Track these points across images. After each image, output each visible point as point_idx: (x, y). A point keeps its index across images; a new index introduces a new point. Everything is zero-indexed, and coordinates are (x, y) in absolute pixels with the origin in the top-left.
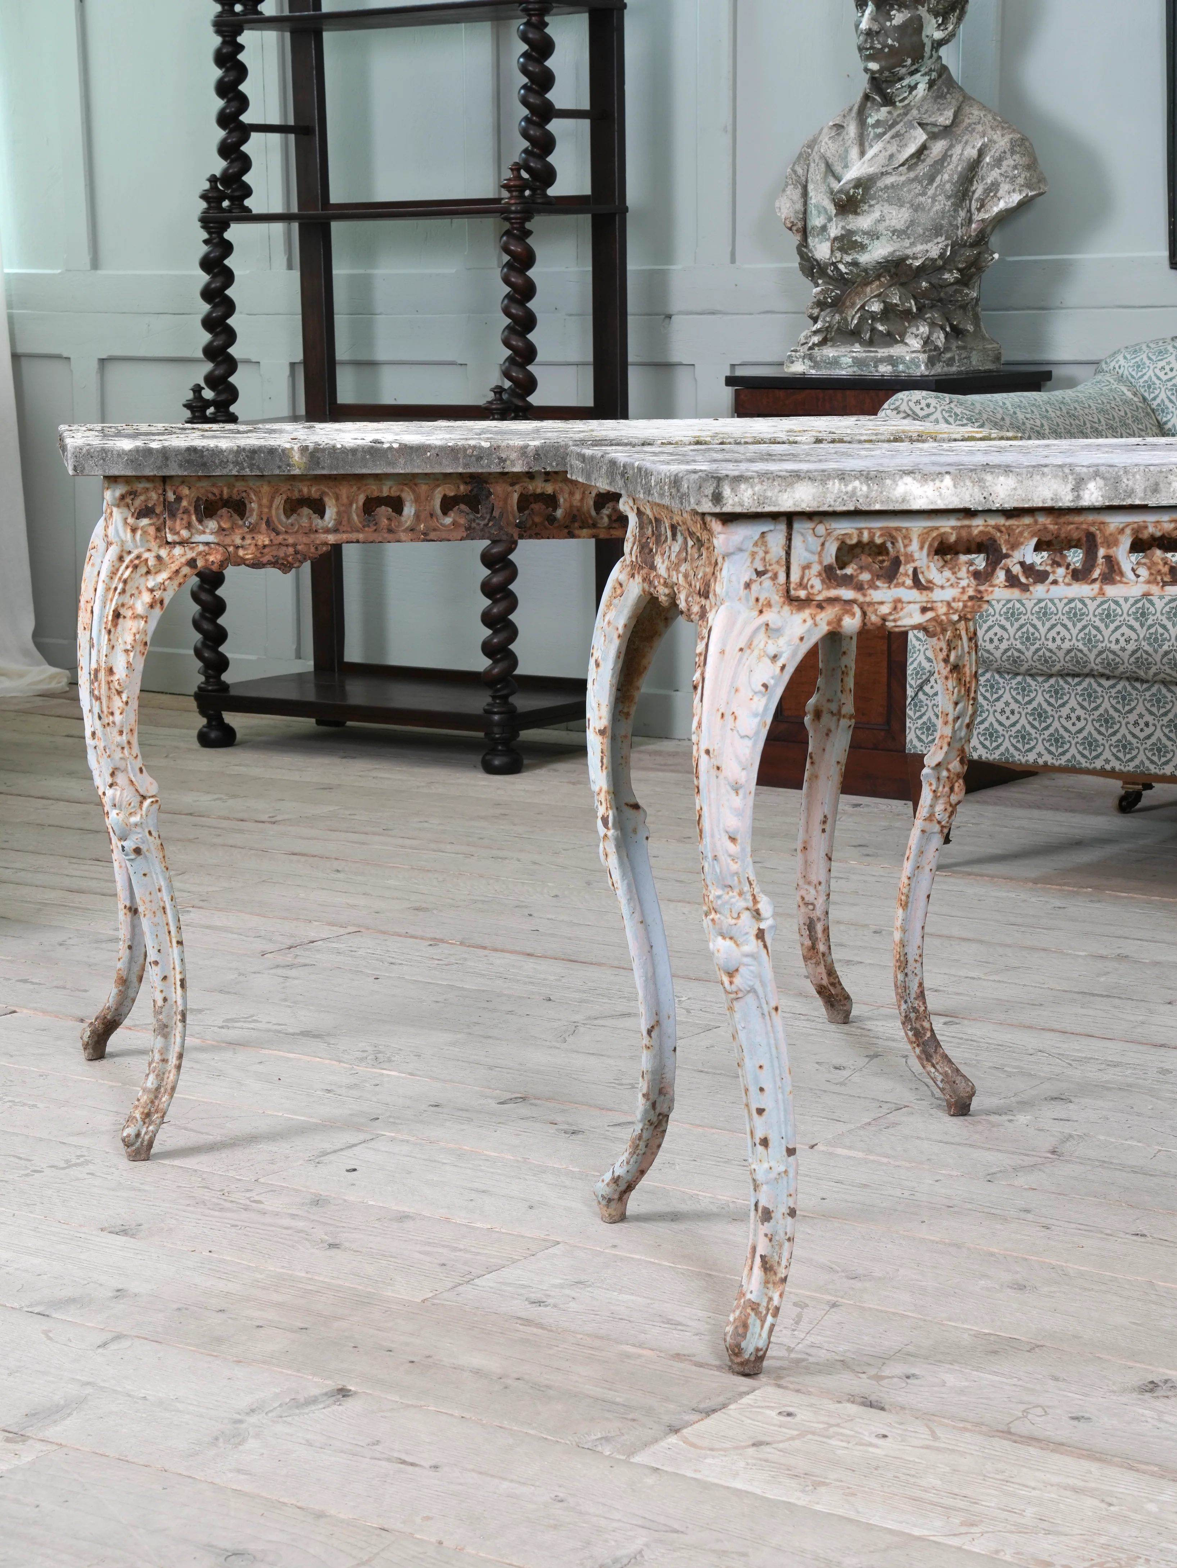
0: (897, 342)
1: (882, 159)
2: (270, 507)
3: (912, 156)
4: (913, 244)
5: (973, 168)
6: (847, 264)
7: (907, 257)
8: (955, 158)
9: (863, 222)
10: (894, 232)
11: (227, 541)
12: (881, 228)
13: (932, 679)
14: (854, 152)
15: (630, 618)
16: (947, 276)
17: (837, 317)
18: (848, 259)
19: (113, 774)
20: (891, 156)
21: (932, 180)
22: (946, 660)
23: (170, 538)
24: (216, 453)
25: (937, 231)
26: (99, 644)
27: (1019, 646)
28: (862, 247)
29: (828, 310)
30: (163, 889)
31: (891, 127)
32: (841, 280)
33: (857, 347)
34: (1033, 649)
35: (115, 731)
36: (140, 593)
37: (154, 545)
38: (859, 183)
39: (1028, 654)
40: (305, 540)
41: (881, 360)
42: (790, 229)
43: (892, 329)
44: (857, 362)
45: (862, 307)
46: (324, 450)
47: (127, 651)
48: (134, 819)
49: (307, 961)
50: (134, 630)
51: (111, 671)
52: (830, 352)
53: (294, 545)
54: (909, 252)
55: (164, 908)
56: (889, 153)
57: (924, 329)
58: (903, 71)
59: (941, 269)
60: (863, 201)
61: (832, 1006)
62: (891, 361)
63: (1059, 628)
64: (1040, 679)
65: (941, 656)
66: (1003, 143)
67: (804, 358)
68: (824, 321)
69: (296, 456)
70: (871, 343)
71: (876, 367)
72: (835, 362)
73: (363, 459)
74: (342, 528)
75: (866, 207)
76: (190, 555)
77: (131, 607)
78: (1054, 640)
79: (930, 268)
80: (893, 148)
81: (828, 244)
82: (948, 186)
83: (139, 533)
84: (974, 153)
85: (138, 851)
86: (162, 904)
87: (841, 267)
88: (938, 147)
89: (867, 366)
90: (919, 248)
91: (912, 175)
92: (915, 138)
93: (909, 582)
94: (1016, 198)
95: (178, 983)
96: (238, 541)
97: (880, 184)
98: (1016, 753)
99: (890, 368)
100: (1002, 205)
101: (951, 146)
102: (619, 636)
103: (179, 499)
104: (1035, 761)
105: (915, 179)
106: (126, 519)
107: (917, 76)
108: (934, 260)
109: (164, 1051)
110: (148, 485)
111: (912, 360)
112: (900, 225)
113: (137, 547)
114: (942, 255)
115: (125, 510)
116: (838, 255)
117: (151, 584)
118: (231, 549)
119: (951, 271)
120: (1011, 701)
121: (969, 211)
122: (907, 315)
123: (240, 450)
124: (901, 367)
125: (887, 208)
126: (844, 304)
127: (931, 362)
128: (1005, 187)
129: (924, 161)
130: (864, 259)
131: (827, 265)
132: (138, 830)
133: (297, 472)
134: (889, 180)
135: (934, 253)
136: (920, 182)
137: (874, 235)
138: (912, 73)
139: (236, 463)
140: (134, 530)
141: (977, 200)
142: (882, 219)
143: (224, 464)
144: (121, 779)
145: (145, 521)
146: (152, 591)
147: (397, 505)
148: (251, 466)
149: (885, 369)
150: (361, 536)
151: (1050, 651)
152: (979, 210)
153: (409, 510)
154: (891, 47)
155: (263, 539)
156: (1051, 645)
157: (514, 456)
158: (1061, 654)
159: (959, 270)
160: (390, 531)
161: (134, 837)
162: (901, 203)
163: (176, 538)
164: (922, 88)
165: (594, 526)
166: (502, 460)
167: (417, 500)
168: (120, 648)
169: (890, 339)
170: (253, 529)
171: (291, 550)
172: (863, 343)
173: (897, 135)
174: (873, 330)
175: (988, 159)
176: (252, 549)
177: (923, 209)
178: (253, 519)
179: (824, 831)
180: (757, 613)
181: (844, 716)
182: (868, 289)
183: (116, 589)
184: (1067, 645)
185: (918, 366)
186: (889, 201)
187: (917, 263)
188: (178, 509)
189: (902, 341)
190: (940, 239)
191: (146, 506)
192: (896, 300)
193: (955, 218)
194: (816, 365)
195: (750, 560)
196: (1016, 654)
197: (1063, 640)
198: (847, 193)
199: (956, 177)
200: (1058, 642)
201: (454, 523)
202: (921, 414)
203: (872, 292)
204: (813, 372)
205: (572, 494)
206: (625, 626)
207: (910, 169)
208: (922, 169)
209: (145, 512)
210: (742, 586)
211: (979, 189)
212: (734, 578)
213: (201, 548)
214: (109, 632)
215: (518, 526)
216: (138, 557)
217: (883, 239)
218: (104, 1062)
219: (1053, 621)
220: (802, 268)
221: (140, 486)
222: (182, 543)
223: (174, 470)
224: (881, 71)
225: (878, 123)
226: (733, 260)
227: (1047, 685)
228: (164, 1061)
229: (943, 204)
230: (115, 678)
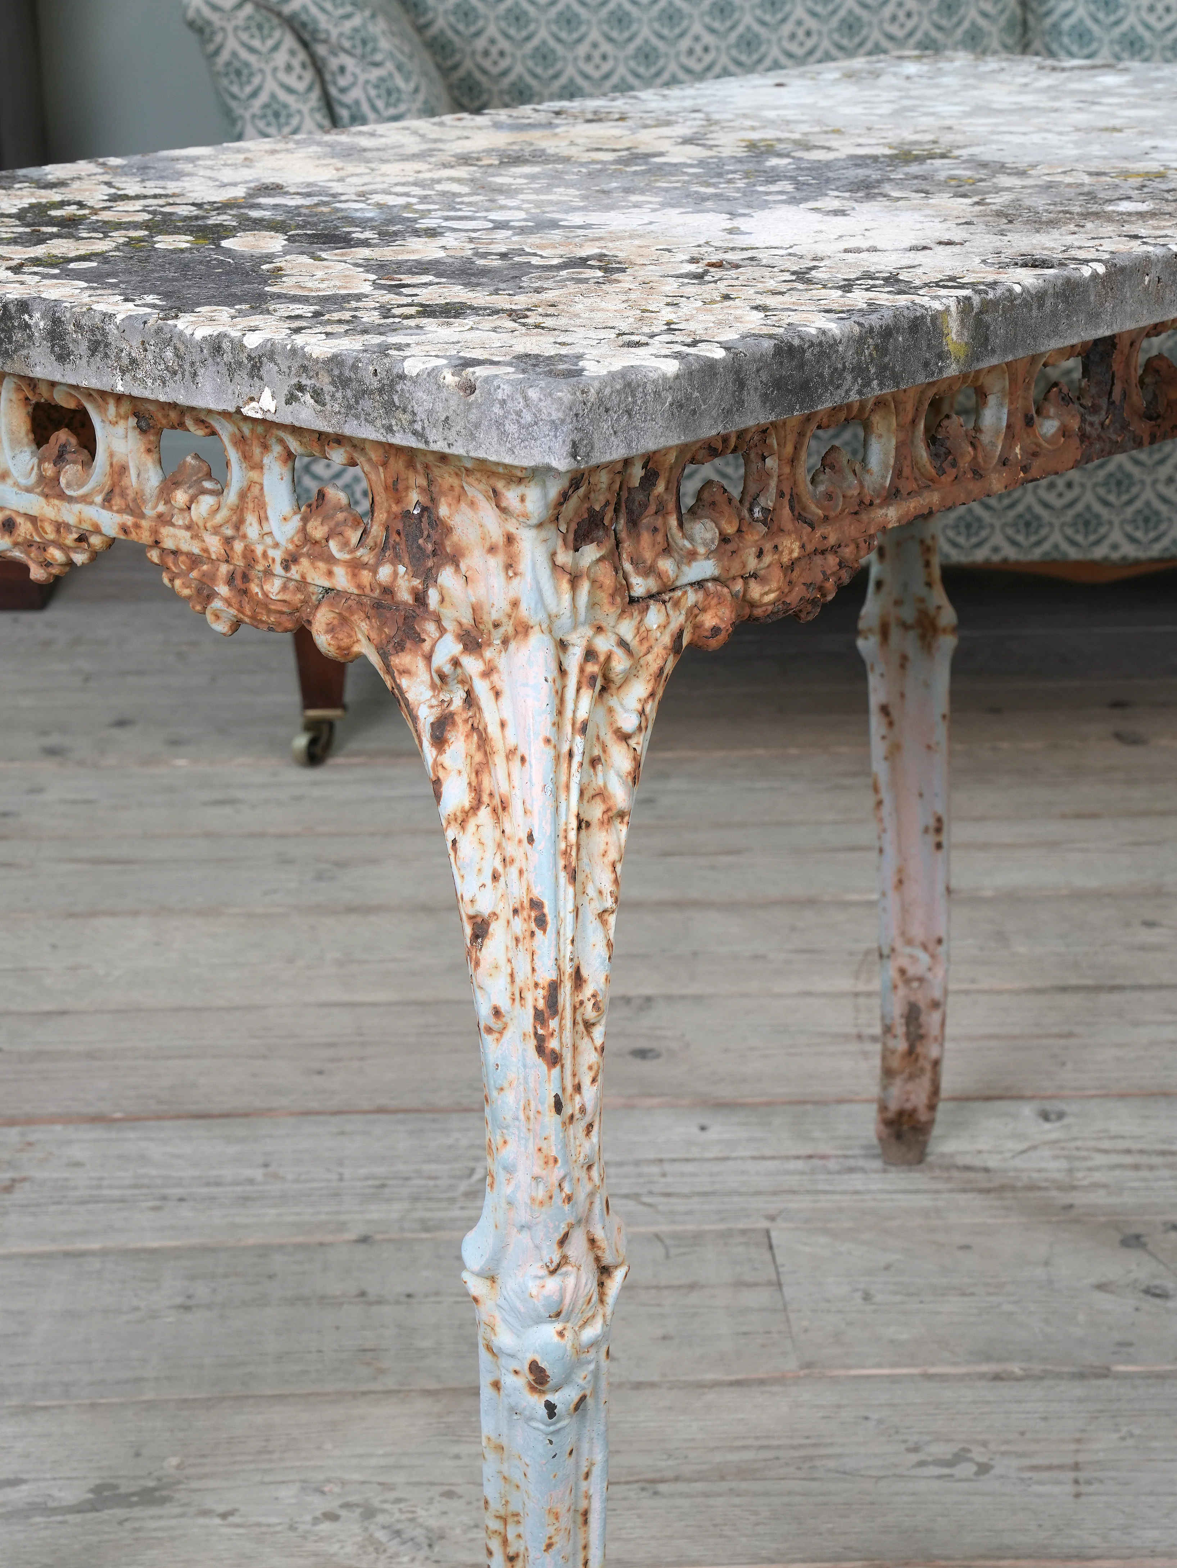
2: (794, 460)
11: (734, 567)
19: (563, 1241)
23: (640, 586)
36: (604, 749)
37: (608, 613)
40: (852, 529)
47: (604, 914)
50: (613, 855)
51: (578, 979)
53: (835, 549)
55: (585, 1513)
73: (1054, 314)
74: (906, 486)
76: (678, 619)
77: (602, 794)
83: (585, 587)
86: (583, 1504)
96: (752, 563)
103: (650, 477)
106: (553, 554)
113: (582, 628)
115: (555, 534)
118: (738, 586)
133: (952, 370)
139: (859, 370)
140: (574, 581)
145: (590, 553)
146: (625, 737)
155: (791, 548)
163: (648, 584)
168: (591, 910)
170: (772, 525)
176: (776, 579)
178: (770, 499)
183: (571, 754)
188: (645, 506)
191: (591, 510)
201: (1064, 431)
209: (585, 527)
213: (692, 597)
214: (573, 877)
216: (590, 654)
222: (659, 595)
230: (588, 990)
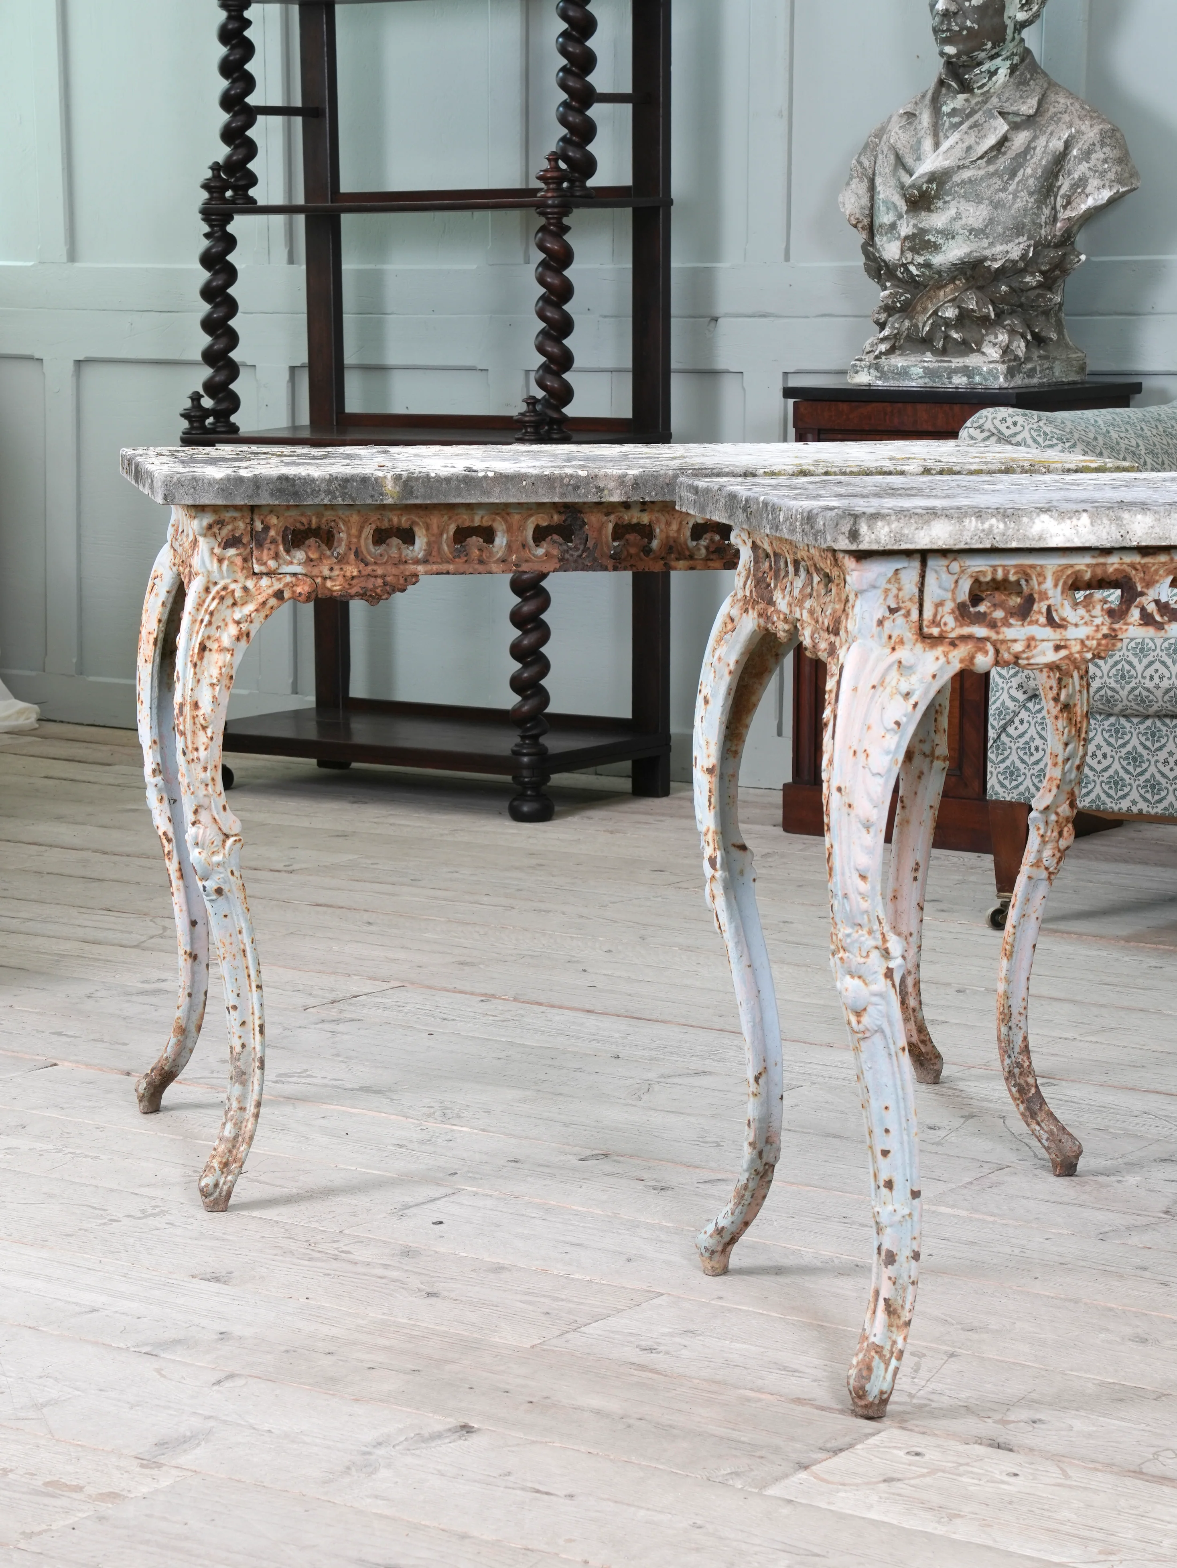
0: (973, 351)
1: (959, 151)
2: (359, 537)
3: (992, 148)
4: (992, 244)
5: (1059, 161)
6: (919, 266)
7: (986, 259)
8: (1039, 151)
9: (937, 220)
10: (971, 231)
11: (315, 572)
12: (957, 226)
13: (1017, 720)
14: (927, 144)
15: (742, 654)
16: (1028, 279)
17: (907, 323)
18: (920, 260)
19: (196, 812)
20: (969, 149)
21: (1013, 174)
22: (1056, 699)
23: (257, 568)
24: (308, 481)
25: (1018, 229)
26: (185, 677)
27: (1113, 685)
28: (936, 248)
29: (897, 316)
30: (244, 931)
31: (969, 115)
32: (911, 283)
33: (929, 356)
34: (1128, 687)
35: (199, 768)
36: (226, 625)
37: (240, 576)
38: (933, 177)
39: (1124, 693)
40: (394, 571)
41: (956, 371)
42: (855, 226)
43: (968, 336)
44: (928, 372)
45: (935, 313)
46: (417, 479)
47: (212, 685)
48: (217, 858)
49: (354, 1016)
50: (220, 664)
51: (196, 706)
52: (898, 361)
53: (383, 576)
54: (988, 253)
55: (244, 951)
56: (966, 144)
57: (1003, 337)
58: (982, 55)
59: (1023, 271)
60: (937, 197)
61: (922, 1065)
62: (966, 371)
63: (1157, 665)
64: (1135, 720)
65: (1052, 694)
66: (1092, 134)
67: (869, 367)
68: (893, 328)
69: (389, 485)
70: (944, 352)
71: (949, 378)
72: (904, 373)
73: (458, 488)
74: (431, 559)
75: (940, 204)
76: (278, 586)
77: (217, 640)
78: (1151, 678)
79: (1010, 271)
80: (971, 140)
81: (898, 244)
82: (1031, 181)
83: (226, 563)
84: (1059, 145)
85: (219, 891)
86: (242, 946)
87: (912, 269)
88: (1020, 139)
89: (940, 377)
90: (999, 249)
91: (991, 169)
92: (995, 129)
93: (1043, 620)
94: (1106, 195)
95: (257, 1029)
96: (326, 572)
97: (956, 178)
98: (1108, 800)
99: (964, 380)
100: (1090, 202)
101: (1035, 138)
102: (730, 672)
103: (266, 528)
104: (1129, 809)
105: (995, 173)
106: (213, 549)
107: (998, 61)
108: (1014, 262)
109: (242, 1099)
110: (236, 514)
111: (990, 372)
112: (978, 224)
113: (223, 578)
114: (1023, 257)
115: (212, 540)
116: (909, 255)
117: (237, 616)
118: (319, 580)
119: (1033, 274)
120: (1103, 744)
121: (1054, 208)
122: (984, 322)
123: (332, 479)
124: (977, 379)
125: (964, 205)
126: (914, 308)
127: (1011, 373)
128: (1093, 183)
129: (1004, 153)
130: (938, 260)
131: (896, 266)
132: (221, 869)
133: (389, 501)
134: (966, 174)
135: (1015, 253)
136: (1000, 177)
137: (949, 234)
138: (992, 58)
139: (328, 492)
140: (220, 561)
141: (1063, 197)
142: (958, 217)
143: (315, 493)
144: (204, 816)
145: (232, 552)
146: (238, 623)
147: (488, 535)
148: (343, 496)
149: (960, 381)
150: (451, 567)
151: (1148, 690)
152: (1065, 207)
153: (501, 541)
154: (969, 29)
155: (352, 570)
156: (1149, 684)
157: (611, 485)
158: (1159, 693)
159: (1042, 273)
160: (481, 562)
161: (216, 877)
162: (978, 199)
163: (263, 569)
164: (1003, 73)
165: (691, 557)
166: (600, 490)
167: (509, 530)
168: (205, 682)
169: (965, 347)
170: (341, 560)
171: (379, 581)
172: (935, 352)
173: (975, 125)
174: (947, 337)
175: (1075, 152)
176: (340, 580)
177: (1004, 206)
178: (342, 550)
179: (915, 879)
180: (890, 650)
181: (938, 758)
182: (942, 293)
183: (202, 621)
184: (1165, 684)
185: (996, 378)
186: (965, 197)
187: (996, 265)
188: (265, 539)
189: (979, 350)
190: (1021, 239)
191: (233, 536)
192: (972, 306)
193: (1038, 216)
194: (883, 375)
195: (883, 597)
196: (1110, 693)
197: (1161, 678)
198: (919, 189)
199: (1039, 171)
200: (1157, 680)
201: (547, 554)
202: (1007, 433)
203: (945, 296)
204: (880, 383)
205: (668, 524)
206: (737, 662)
207: (989, 162)
208: (1003, 162)
209: (232, 542)
210: (875, 623)
211: (1065, 185)
212: (866, 615)
213: (288, 579)
214: (195, 665)
215: (612, 557)
216: (225, 588)
217: (959, 239)
218: (160, 1115)
219: (1150, 658)
220: (868, 269)
221: (228, 515)
222: (269, 574)
223: (265, 499)
224: (958, 55)
225: (954, 112)
226: (787, 258)
227: (1142, 727)
228: (242, 1109)
229: (1025, 200)
230: (200, 712)
